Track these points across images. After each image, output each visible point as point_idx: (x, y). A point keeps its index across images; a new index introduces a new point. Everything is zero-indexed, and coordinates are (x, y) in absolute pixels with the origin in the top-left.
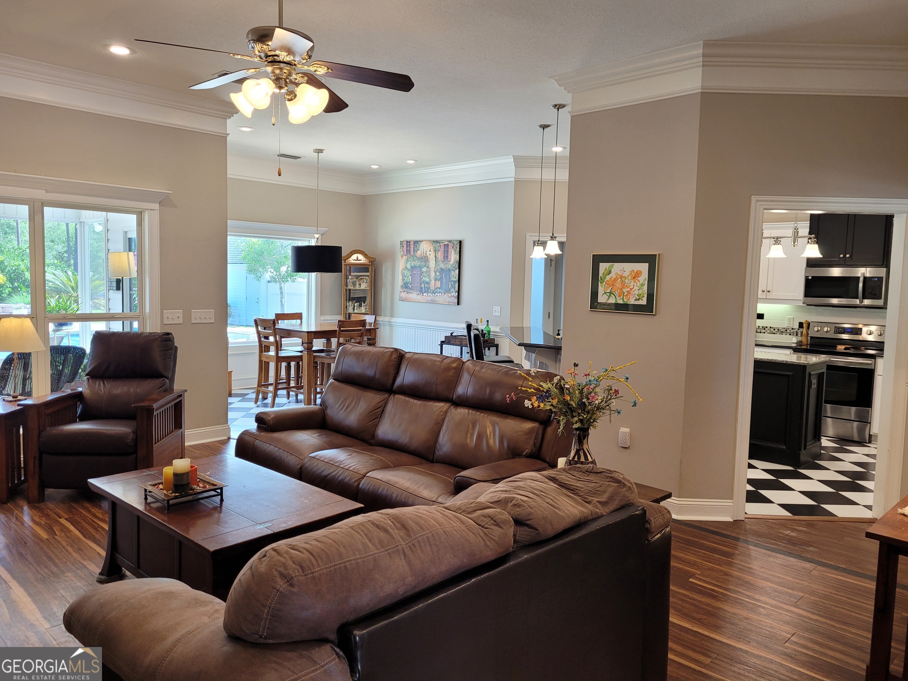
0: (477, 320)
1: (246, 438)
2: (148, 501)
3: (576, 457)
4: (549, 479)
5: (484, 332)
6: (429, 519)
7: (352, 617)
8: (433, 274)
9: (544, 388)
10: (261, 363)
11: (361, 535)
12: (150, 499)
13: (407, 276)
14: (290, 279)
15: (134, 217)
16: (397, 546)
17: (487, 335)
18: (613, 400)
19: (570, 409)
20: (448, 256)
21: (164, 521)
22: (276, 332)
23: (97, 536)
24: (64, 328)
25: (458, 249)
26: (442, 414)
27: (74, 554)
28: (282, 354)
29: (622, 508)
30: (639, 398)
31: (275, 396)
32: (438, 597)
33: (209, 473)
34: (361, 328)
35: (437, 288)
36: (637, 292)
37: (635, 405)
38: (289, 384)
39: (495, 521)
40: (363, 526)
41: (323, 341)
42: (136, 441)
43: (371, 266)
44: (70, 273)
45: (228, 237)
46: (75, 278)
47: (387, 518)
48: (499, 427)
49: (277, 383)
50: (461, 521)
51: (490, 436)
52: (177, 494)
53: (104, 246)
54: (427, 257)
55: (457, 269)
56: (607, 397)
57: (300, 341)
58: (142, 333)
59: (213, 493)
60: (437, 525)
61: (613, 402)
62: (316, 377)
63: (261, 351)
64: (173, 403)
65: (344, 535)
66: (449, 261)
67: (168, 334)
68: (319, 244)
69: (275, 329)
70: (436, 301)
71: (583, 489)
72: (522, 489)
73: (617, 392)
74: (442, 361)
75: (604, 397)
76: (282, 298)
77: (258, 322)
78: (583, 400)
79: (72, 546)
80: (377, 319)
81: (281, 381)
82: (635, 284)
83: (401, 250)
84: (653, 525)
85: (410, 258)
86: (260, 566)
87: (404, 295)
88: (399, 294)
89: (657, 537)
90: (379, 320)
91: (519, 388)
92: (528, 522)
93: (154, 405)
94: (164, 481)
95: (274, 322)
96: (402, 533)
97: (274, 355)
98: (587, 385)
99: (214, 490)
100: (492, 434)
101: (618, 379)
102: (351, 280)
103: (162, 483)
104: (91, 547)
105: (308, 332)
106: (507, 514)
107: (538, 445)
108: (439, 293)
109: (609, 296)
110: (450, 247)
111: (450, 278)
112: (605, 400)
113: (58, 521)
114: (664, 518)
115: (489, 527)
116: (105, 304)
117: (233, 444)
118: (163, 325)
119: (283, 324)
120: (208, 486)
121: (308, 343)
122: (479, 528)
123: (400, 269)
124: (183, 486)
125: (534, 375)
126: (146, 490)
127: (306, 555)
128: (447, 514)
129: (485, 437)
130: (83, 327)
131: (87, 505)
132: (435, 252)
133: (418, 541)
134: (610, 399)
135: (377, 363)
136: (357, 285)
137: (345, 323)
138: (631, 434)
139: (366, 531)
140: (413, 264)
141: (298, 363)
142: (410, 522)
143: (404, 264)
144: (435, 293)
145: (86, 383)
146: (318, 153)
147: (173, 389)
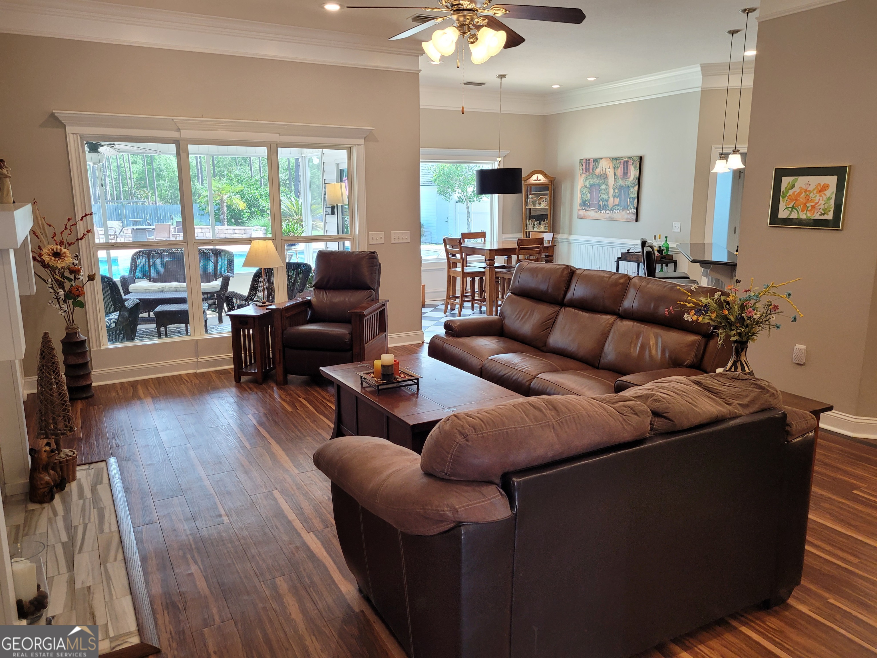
0: (655, 236)
1: (437, 341)
2: (364, 386)
3: (733, 368)
4: (694, 383)
5: (662, 248)
6: (577, 405)
7: (511, 469)
8: (611, 191)
9: (703, 303)
10: (449, 277)
11: (520, 411)
12: (365, 385)
13: (585, 194)
14: (476, 198)
15: (345, 152)
16: (548, 422)
17: (665, 251)
18: (773, 315)
19: (729, 323)
20: (627, 173)
21: (376, 401)
22: (462, 250)
23: (326, 412)
24: (293, 247)
25: (638, 166)
26: (608, 325)
27: (311, 424)
28: (468, 270)
29: (763, 410)
30: (800, 313)
31: (462, 307)
32: (581, 463)
33: (408, 367)
34: (539, 245)
35: (615, 205)
36: (822, 207)
37: (795, 319)
38: (474, 297)
39: (633, 410)
40: (522, 405)
41: (505, 257)
42: (352, 340)
43: (550, 185)
44: (293, 199)
45: (421, 164)
46: (297, 203)
47: (542, 401)
48: (662, 338)
49: (463, 296)
50: (604, 408)
51: (653, 347)
52: (384, 381)
53: (321, 176)
54: (606, 174)
55: (636, 185)
56: (767, 312)
57: (483, 258)
58: (353, 252)
59: (411, 382)
60: (582, 409)
61: (773, 317)
62: (498, 291)
63: (449, 267)
64: (378, 311)
65: (507, 410)
66: (629, 178)
67: (374, 253)
68: (502, 167)
69: (461, 248)
70: (614, 218)
71: (726, 393)
72: (665, 388)
73: (776, 307)
74: (610, 277)
75: (763, 312)
76: (469, 217)
77: (447, 241)
78: (742, 315)
79: (309, 418)
80: (555, 236)
81: (467, 294)
82: (821, 198)
83: (581, 168)
84: (794, 427)
85: (589, 176)
86: (445, 426)
87: (582, 213)
88: (578, 212)
89: (797, 440)
90: (558, 237)
91: (678, 302)
92: (665, 415)
93: (364, 312)
94: (375, 372)
95: (460, 241)
96: (553, 413)
97: (460, 270)
98: (747, 301)
99: (412, 380)
100: (655, 346)
101: (779, 295)
102: (532, 200)
103: (373, 373)
104: (323, 420)
105: (490, 250)
106: (646, 406)
107: (700, 356)
108: (618, 210)
109: (791, 212)
110: (629, 163)
111: (629, 195)
112: (764, 315)
113: (298, 400)
114: (807, 423)
115: (628, 415)
116: (323, 227)
117: (426, 347)
118: (369, 244)
119: (468, 243)
120: (407, 377)
121: (490, 260)
122: (619, 415)
123: (579, 188)
124: (389, 375)
125: (695, 290)
126: (361, 377)
127: (478, 421)
128: (593, 402)
129: (648, 347)
130: (307, 246)
131: (318, 389)
132: (615, 169)
133: (566, 420)
134: (769, 315)
135: (550, 279)
136: (537, 205)
137: (524, 241)
138: (807, 351)
139: (524, 409)
140: (592, 182)
141: (481, 279)
142: (560, 405)
143: (582, 183)
144: (613, 211)
145: (313, 293)
146: (501, 78)
147: (378, 299)
